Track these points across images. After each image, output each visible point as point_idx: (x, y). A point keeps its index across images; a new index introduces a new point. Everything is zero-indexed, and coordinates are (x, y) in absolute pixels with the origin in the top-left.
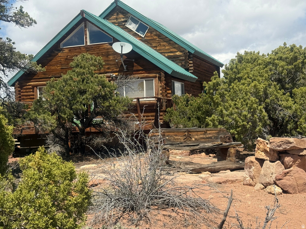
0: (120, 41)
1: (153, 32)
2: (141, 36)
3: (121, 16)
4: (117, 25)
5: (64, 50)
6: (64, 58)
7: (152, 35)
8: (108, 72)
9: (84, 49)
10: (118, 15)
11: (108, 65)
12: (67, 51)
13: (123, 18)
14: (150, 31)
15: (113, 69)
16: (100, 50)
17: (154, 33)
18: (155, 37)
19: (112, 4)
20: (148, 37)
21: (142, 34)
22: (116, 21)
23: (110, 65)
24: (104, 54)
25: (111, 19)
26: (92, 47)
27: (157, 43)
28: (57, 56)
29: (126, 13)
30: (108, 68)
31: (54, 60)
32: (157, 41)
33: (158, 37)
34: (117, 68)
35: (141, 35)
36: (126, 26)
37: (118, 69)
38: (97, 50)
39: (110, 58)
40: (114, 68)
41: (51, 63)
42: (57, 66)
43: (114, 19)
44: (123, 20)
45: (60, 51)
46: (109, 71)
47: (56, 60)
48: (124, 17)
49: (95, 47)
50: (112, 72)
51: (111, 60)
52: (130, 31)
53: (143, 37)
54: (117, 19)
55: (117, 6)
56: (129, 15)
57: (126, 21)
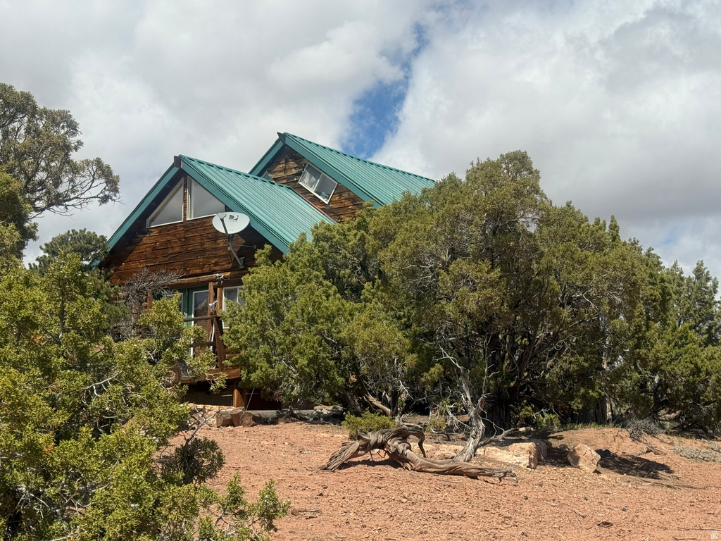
0: (232, 211)
1: (344, 192)
2: (323, 202)
3: (292, 164)
4: (285, 181)
5: (152, 232)
6: (150, 247)
7: (343, 198)
8: (214, 271)
9: (181, 229)
10: (287, 162)
11: (215, 257)
13: (295, 168)
14: (338, 191)
15: (223, 265)
16: (205, 229)
17: (346, 195)
18: (347, 203)
20: (335, 202)
21: (326, 197)
22: (283, 173)
23: (220, 257)
24: (210, 235)
25: (275, 170)
26: (193, 225)
27: (350, 215)
28: (142, 243)
29: (300, 158)
30: (216, 264)
31: (135, 252)
32: (350, 211)
33: (352, 203)
34: (229, 263)
35: (324, 200)
36: (300, 183)
37: (231, 265)
38: (200, 230)
39: (219, 244)
40: (224, 263)
41: (130, 257)
42: (139, 262)
43: (280, 171)
44: (294, 171)
45: (146, 234)
46: (217, 268)
47: (138, 251)
48: (296, 165)
49: (198, 225)
50: (221, 271)
51: (221, 248)
52: (306, 194)
53: (327, 203)
54: (285, 170)
55: (285, 145)
56: (305, 161)
57: (299, 174)
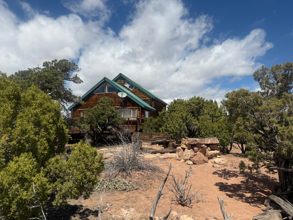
0: (121, 92)
2: (131, 90)
3: (122, 80)
4: (120, 84)
6: (95, 98)
9: (105, 95)
10: (121, 80)
12: (96, 95)
14: (135, 88)
17: (137, 89)
18: (137, 91)
19: (119, 75)
20: (134, 90)
23: (116, 102)
24: (114, 97)
25: (117, 82)
26: (108, 94)
27: (138, 93)
28: (92, 97)
29: (124, 79)
30: (115, 104)
33: (139, 91)
34: (119, 104)
36: (125, 85)
38: (111, 96)
41: (89, 101)
42: (91, 102)
44: (123, 82)
45: (94, 95)
46: (116, 105)
47: (91, 99)
49: (110, 94)
51: (117, 100)
52: (126, 88)
54: (120, 82)
55: (121, 76)
56: (126, 80)
57: (124, 83)
